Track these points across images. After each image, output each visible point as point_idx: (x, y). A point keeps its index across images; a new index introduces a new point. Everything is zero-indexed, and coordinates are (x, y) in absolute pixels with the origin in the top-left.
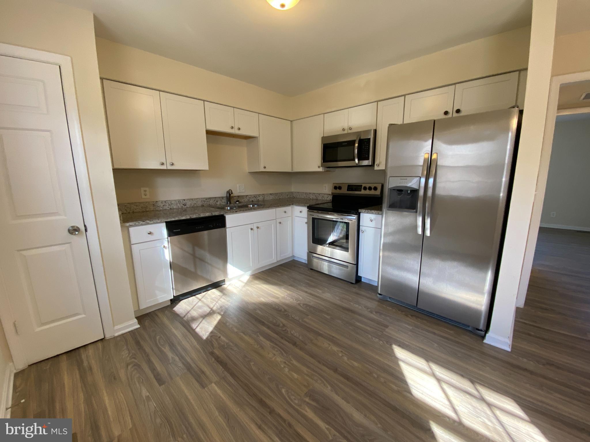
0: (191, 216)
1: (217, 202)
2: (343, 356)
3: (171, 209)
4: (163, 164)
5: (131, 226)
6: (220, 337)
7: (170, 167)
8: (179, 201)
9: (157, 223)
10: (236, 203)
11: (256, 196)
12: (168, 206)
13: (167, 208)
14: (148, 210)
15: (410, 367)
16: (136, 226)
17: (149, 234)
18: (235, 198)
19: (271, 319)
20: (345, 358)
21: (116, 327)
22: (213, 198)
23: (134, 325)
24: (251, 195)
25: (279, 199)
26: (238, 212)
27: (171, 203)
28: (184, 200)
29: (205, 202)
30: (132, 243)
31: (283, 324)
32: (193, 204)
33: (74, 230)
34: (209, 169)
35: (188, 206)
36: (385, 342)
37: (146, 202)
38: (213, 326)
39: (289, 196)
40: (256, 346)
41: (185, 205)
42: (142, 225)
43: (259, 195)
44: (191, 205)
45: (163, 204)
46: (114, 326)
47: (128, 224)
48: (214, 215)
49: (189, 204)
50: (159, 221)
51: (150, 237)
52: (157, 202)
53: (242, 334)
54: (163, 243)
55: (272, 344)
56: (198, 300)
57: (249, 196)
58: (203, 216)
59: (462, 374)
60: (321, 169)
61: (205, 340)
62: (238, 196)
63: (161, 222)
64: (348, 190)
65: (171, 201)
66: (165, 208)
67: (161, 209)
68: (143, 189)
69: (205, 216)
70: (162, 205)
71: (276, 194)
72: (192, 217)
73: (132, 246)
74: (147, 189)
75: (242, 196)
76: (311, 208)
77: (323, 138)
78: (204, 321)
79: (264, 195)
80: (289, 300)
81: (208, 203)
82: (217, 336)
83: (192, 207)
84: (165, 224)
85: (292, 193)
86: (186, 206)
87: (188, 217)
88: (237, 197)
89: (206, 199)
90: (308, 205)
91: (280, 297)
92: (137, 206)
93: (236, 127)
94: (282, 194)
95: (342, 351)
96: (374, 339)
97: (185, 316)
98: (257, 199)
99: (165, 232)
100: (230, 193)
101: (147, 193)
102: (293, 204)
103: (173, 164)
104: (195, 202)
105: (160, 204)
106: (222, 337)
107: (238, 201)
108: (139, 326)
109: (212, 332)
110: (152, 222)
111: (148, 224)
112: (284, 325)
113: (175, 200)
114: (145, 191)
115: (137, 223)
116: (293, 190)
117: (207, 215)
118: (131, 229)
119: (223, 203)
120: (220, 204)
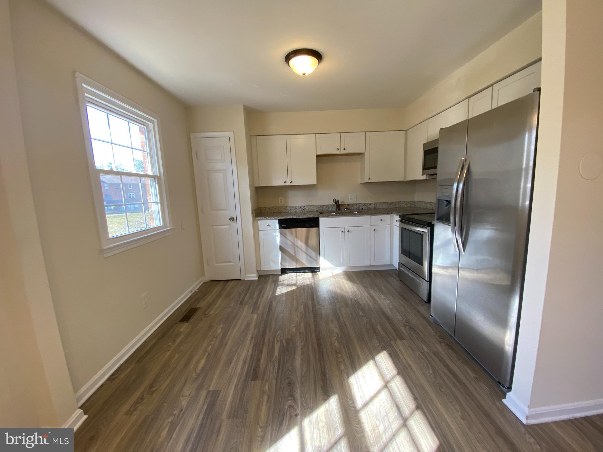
0: (293, 217)
1: (329, 208)
2: (335, 336)
3: (295, 212)
4: (285, 182)
5: (259, 220)
6: (283, 297)
7: (290, 184)
8: (301, 207)
9: (272, 219)
10: (344, 210)
11: (366, 205)
12: (293, 210)
13: (293, 211)
14: (281, 212)
18: (345, 205)
22: (326, 205)
23: (254, 277)
24: (361, 204)
25: (395, 208)
27: (295, 208)
28: (304, 206)
29: (319, 208)
30: (259, 230)
32: (310, 209)
33: (232, 219)
34: (317, 184)
36: (381, 346)
37: (281, 207)
38: (287, 291)
39: (409, 205)
40: (294, 308)
41: (305, 210)
42: (264, 220)
43: (370, 204)
44: (309, 210)
46: (245, 274)
47: (257, 218)
48: (309, 217)
49: (307, 209)
51: (269, 228)
52: (287, 206)
54: (276, 233)
55: (303, 311)
56: (296, 276)
57: (360, 205)
60: (424, 177)
62: (348, 204)
63: (275, 219)
65: (296, 207)
66: (292, 211)
67: (289, 211)
68: (280, 198)
69: (303, 217)
70: (290, 209)
71: (391, 203)
74: (282, 198)
75: (352, 204)
77: (425, 145)
78: (286, 287)
79: (375, 204)
80: (349, 294)
81: (322, 209)
83: (310, 211)
85: (414, 202)
86: (305, 211)
87: (291, 218)
89: (320, 206)
92: (276, 209)
93: (342, 148)
94: (399, 203)
95: (339, 333)
96: (376, 340)
97: (280, 282)
98: (368, 207)
99: (277, 225)
101: (283, 201)
103: (291, 182)
104: (312, 208)
105: (288, 208)
107: (346, 208)
108: (257, 279)
110: (270, 218)
111: (267, 219)
113: (298, 206)
114: (281, 200)
115: (262, 219)
116: (416, 199)
118: (259, 222)
119: (333, 210)
120: (331, 210)
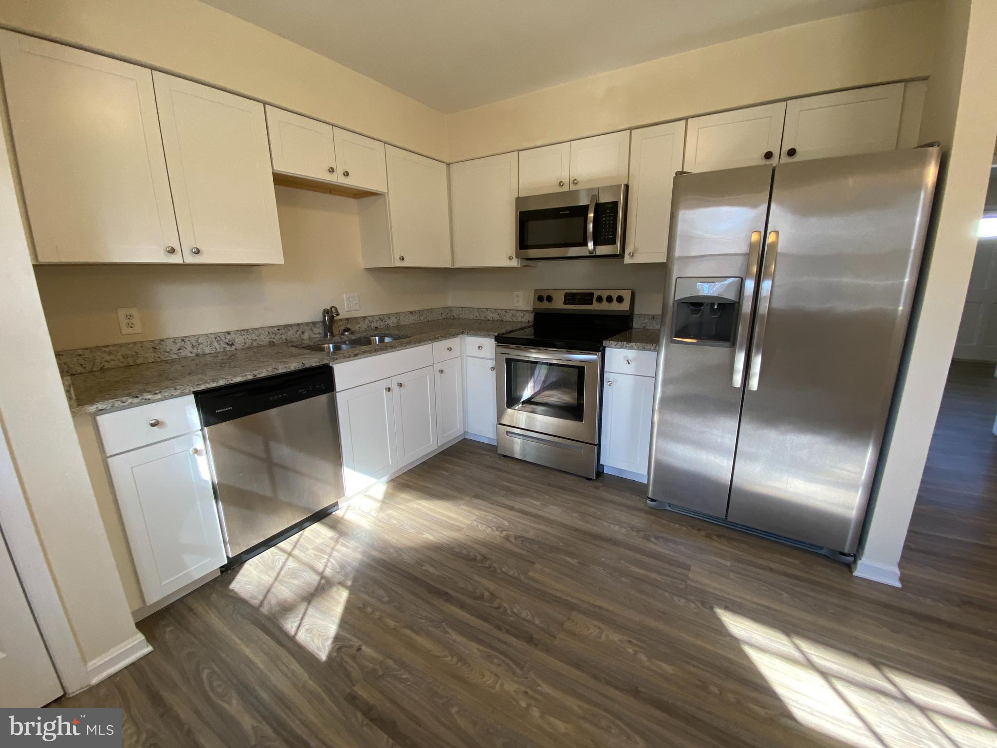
0: (255, 373)
1: (303, 333)
2: (636, 652)
3: (197, 355)
4: (172, 251)
5: (101, 412)
6: (359, 649)
7: (190, 259)
8: (217, 337)
9: (173, 397)
10: (343, 334)
11: (382, 318)
12: (189, 348)
13: (189, 355)
14: (139, 361)
15: (766, 655)
16: (113, 409)
17: (153, 425)
18: (341, 323)
19: (461, 584)
20: (643, 657)
21: (92, 664)
22: (295, 325)
23: (137, 648)
24: (373, 316)
25: (427, 321)
26: (359, 356)
27: (196, 341)
28: (229, 333)
29: (276, 334)
30: (108, 455)
31: (489, 592)
32: (249, 342)
34: (285, 262)
35: (238, 346)
36: (700, 605)
37: (135, 343)
38: (337, 620)
39: (444, 316)
40: (449, 659)
41: (232, 345)
42: (132, 405)
43: (389, 316)
44: (245, 343)
45: (178, 346)
46: (85, 662)
47: (92, 408)
48: (307, 366)
49: (239, 341)
50: (178, 392)
51: (157, 433)
52: (162, 340)
53: (408, 632)
54: (191, 443)
55: (481, 648)
56: (286, 556)
57: (371, 319)
58: (284, 371)
59: (854, 650)
60: (515, 263)
61: (326, 663)
62: (347, 319)
63: (183, 395)
64: (565, 303)
65: (197, 337)
66: (184, 353)
67: (175, 356)
68: (122, 313)
69: (289, 370)
70: (175, 348)
71: (421, 312)
72: (258, 376)
73: (109, 460)
74: (134, 312)
75: (355, 318)
76: (502, 340)
77: (519, 200)
78: (311, 610)
79: (397, 315)
80: (484, 530)
81: (283, 337)
82: (351, 647)
83: (248, 347)
84: (192, 398)
85: (450, 308)
86: (233, 348)
87: (250, 377)
88: (344, 322)
89: (279, 328)
90: (496, 334)
91: (463, 526)
92: (110, 353)
93: (340, 170)
94: (430, 310)
95: (631, 640)
96: (676, 599)
97: (262, 603)
98: (386, 323)
99: (193, 415)
100: (330, 314)
101: (136, 320)
102: (463, 333)
103: (198, 252)
104: (254, 337)
105: (170, 346)
106: (364, 648)
107: (348, 330)
108: (150, 648)
109: (337, 638)
110: (159, 396)
111: (149, 401)
112: (493, 596)
113: (206, 335)
114: (130, 317)
115: (118, 404)
116: (450, 303)
117: (293, 369)
118: (102, 419)
119: (315, 336)
120: (310, 338)
